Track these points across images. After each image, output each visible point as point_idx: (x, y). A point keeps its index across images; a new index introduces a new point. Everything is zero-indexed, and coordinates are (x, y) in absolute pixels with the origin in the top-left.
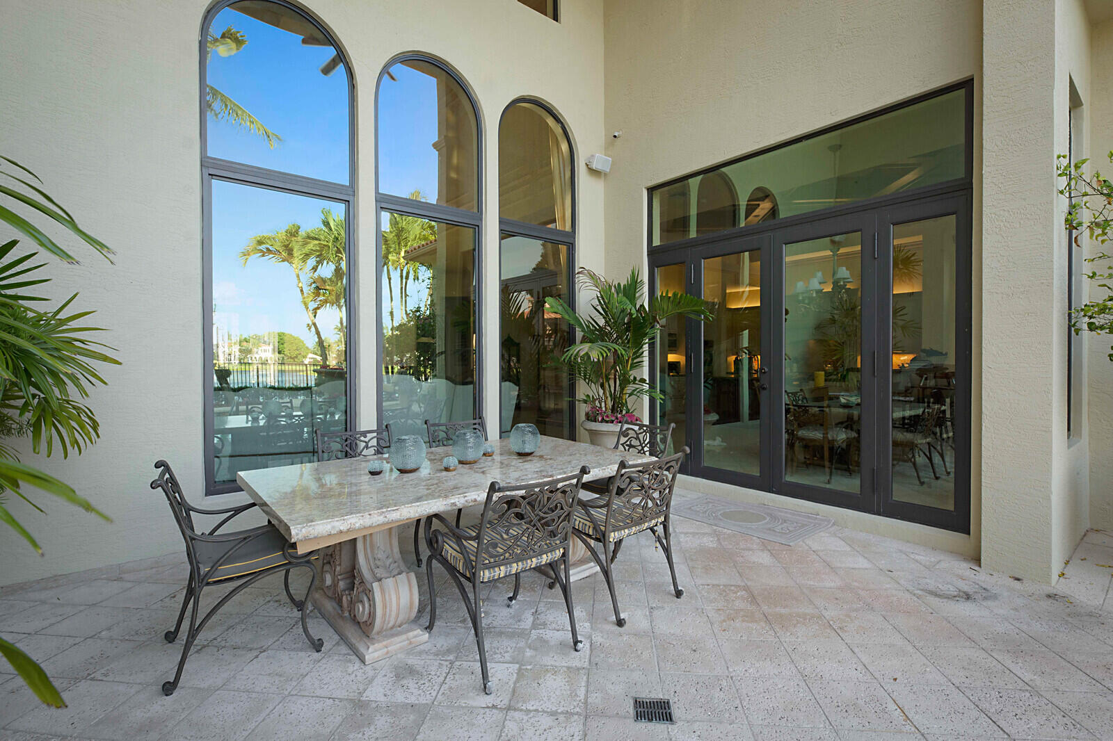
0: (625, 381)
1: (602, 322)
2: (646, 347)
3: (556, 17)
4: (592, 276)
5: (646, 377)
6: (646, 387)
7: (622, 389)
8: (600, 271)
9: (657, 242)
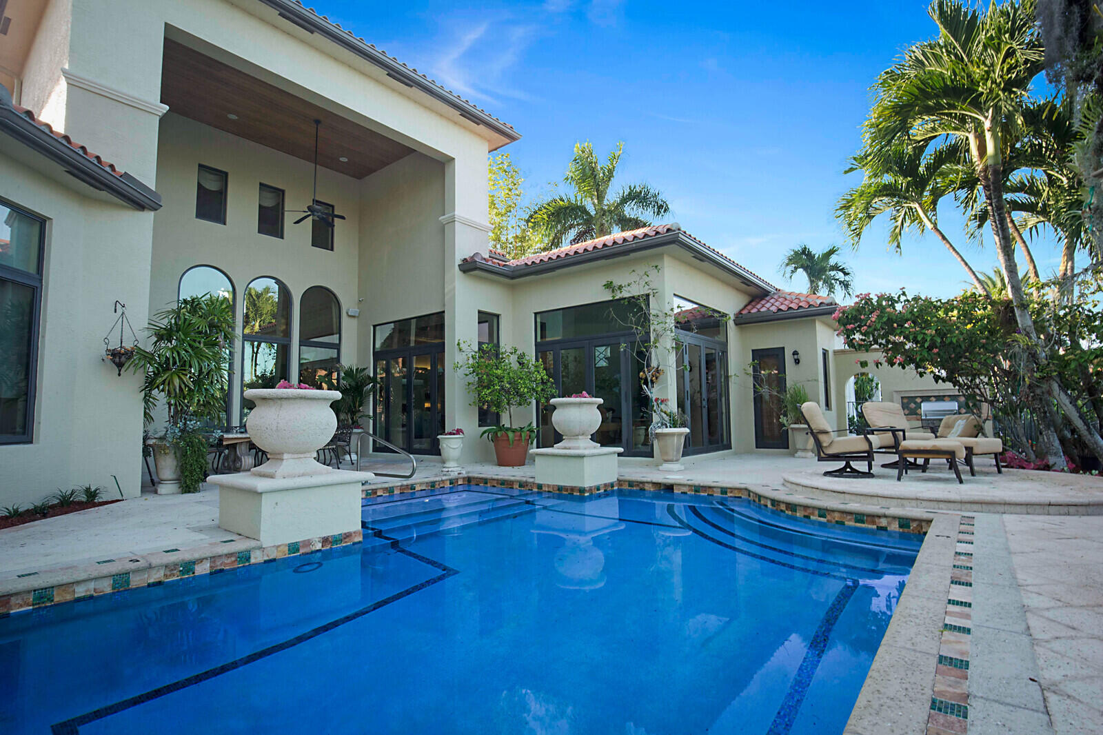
3: (332, 250)
9: (377, 349)
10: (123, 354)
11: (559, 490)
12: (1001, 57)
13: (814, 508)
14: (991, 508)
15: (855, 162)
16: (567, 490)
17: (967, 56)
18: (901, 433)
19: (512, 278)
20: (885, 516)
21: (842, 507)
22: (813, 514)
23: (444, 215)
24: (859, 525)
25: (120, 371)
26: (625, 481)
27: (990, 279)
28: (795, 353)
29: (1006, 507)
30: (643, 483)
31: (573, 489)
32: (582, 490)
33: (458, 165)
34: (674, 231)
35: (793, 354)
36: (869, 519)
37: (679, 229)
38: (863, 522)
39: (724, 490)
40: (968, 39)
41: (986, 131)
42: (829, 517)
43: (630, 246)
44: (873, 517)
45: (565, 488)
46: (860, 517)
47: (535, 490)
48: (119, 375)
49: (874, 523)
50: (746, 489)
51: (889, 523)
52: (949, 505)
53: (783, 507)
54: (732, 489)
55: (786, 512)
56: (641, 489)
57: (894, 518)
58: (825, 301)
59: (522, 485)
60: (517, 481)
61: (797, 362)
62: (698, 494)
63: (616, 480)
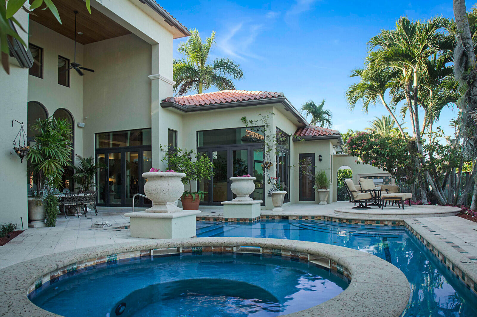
0: (89, 183)
1: (82, 168)
2: (95, 175)
3: (69, 86)
4: (79, 157)
5: (95, 182)
6: (95, 184)
7: (88, 185)
8: (81, 156)
9: (98, 147)
10: (25, 151)
11: (237, 220)
12: (423, 46)
13: (360, 220)
14: (418, 215)
15: (355, 72)
16: (242, 220)
17: (410, 42)
18: (377, 191)
19: (186, 112)
20: (387, 221)
21: (371, 219)
22: (359, 222)
23: (151, 75)
24: (377, 225)
25: (22, 160)
26: (264, 216)
27: (380, 121)
28: (320, 156)
29: (423, 215)
30: (274, 216)
31: (245, 220)
32: (250, 220)
33: (161, 47)
34: (282, 97)
35: (319, 157)
36: (381, 222)
37: (284, 96)
38: (379, 223)
39: (313, 217)
40: (411, 36)
41: (414, 73)
42: (366, 223)
43: (259, 102)
44: (382, 221)
45: (241, 220)
46: (378, 222)
47: (224, 221)
48: (22, 162)
49: (383, 223)
50: (323, 216)
51: (388, 223)
52: (406, 215)
53: (345, 221)
54: (317, 217)
55: (347, 223)
56: (272, 219)
57: (390, 221)
58: (335, 133)
59: (215, 219)
60: (212, 218)
61: (320, 160)
62: (301, 219)
63: (260, 215)
